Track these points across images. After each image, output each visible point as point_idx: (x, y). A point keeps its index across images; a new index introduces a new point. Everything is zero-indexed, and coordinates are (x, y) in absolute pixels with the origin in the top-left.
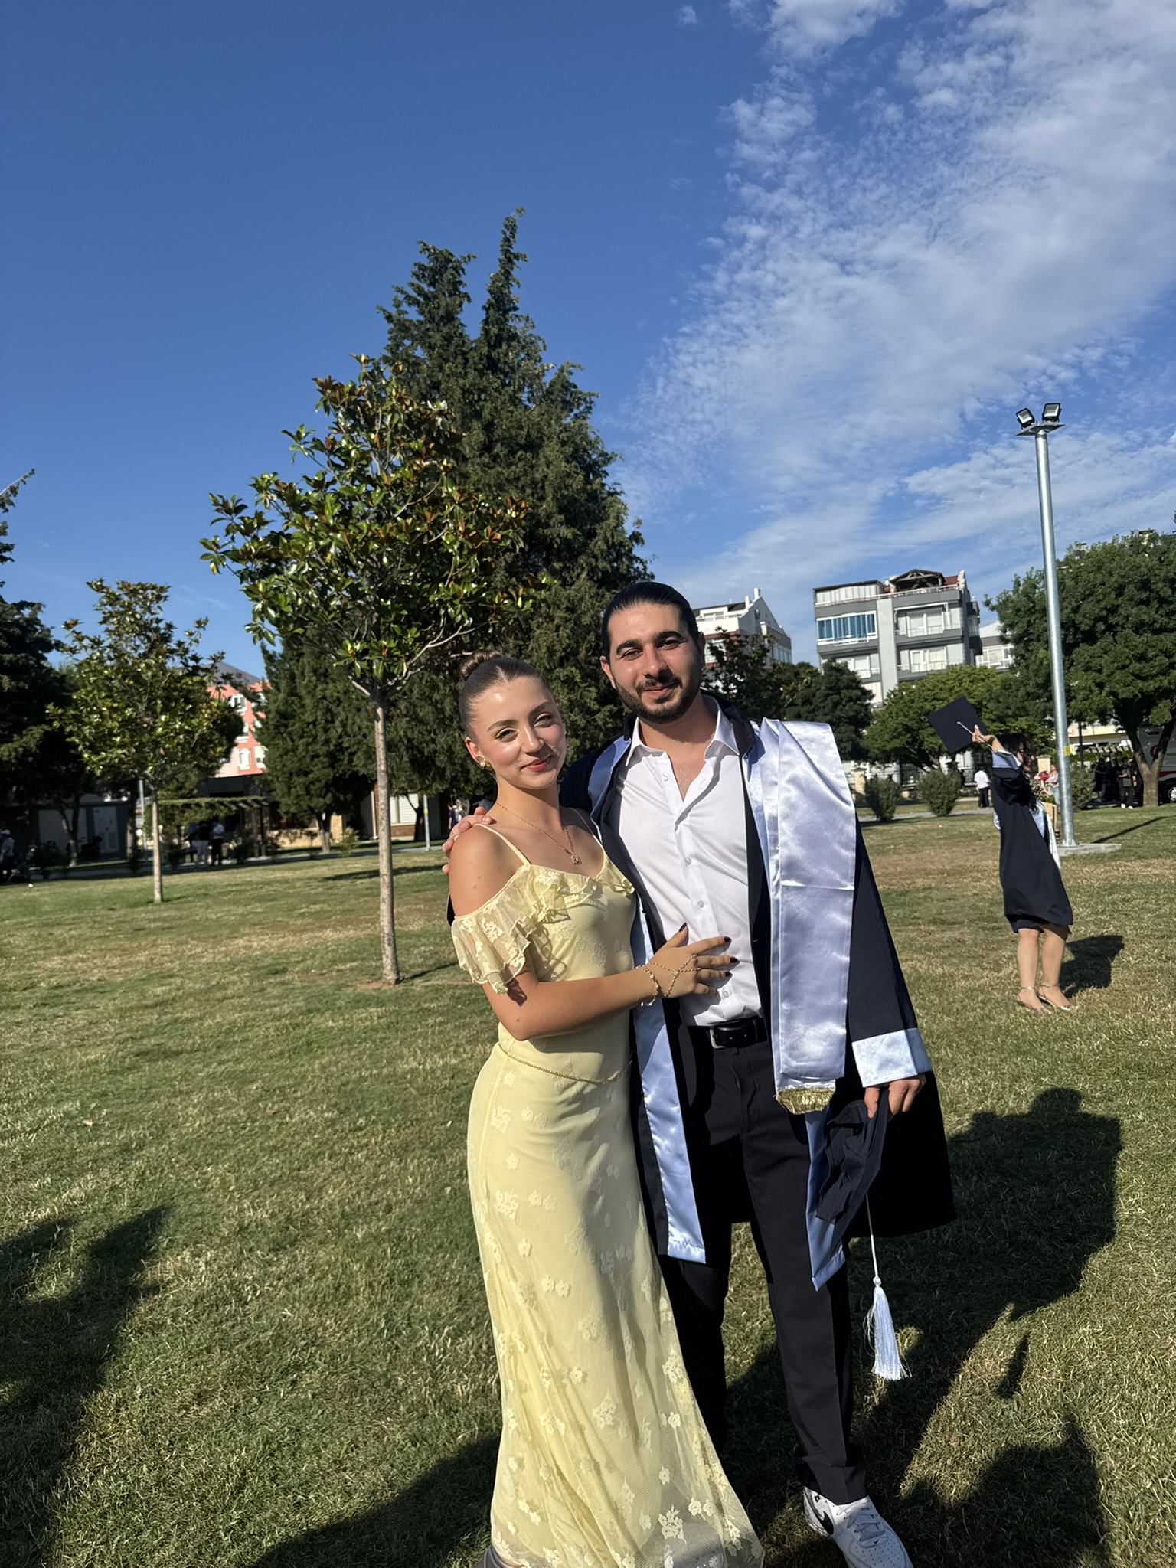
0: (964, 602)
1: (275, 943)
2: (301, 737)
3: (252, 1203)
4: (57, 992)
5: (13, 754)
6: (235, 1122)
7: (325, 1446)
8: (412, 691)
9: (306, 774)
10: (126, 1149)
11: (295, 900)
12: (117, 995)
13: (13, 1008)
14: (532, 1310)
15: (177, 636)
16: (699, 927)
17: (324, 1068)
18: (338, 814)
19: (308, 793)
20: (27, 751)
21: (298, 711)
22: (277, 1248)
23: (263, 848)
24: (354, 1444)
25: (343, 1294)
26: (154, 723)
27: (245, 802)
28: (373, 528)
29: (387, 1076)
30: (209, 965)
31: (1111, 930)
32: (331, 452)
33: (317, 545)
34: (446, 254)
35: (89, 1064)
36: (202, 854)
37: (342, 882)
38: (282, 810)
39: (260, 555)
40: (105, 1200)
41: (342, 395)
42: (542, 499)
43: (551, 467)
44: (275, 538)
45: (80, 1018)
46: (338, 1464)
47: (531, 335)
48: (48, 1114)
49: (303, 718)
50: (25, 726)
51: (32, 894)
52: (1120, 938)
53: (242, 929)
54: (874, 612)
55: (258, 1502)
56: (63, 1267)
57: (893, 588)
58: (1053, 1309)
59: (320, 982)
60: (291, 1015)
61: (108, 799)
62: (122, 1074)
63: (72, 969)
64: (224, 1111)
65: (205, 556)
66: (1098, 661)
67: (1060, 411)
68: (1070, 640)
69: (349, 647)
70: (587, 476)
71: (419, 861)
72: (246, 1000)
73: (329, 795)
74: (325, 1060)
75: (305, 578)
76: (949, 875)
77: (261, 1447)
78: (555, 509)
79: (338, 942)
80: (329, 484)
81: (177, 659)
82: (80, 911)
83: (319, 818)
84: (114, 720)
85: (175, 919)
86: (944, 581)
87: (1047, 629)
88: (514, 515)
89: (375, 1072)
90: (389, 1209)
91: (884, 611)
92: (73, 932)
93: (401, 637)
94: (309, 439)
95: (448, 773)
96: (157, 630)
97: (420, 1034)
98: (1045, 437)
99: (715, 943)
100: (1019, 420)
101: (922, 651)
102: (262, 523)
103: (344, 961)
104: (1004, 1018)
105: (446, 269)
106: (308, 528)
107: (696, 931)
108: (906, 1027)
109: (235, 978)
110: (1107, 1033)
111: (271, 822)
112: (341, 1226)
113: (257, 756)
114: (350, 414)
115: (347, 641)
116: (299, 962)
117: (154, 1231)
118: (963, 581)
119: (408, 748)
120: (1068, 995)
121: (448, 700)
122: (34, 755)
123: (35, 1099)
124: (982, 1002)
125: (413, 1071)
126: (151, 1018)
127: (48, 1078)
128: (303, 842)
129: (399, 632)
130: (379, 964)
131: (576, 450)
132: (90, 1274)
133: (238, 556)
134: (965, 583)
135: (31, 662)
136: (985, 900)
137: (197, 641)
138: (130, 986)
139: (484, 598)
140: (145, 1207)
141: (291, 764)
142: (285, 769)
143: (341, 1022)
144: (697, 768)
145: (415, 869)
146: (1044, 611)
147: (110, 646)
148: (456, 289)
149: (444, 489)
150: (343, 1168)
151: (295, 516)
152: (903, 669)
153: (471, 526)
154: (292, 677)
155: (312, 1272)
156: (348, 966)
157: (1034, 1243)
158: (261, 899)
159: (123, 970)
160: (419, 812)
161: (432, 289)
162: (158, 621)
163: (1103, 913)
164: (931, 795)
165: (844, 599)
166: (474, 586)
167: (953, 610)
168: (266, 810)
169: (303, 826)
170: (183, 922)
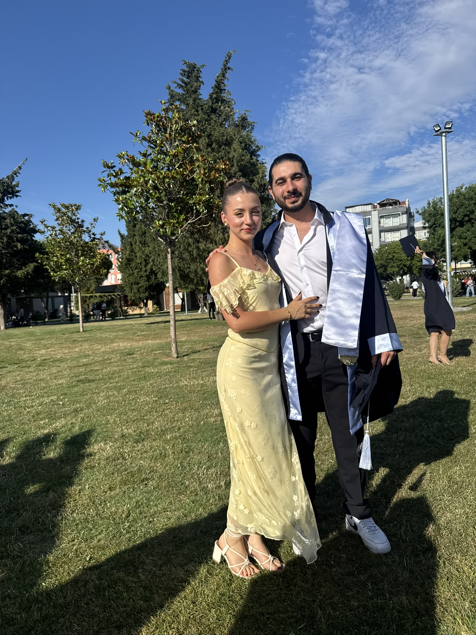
0: (408, 212)
1: (129, 345)
2: (136, 269)
3: (126, 427)
4: (45, 361)
5: (23, 274)
6: (117, 402)
7: (159, 504)
8: (180, 247)
9: (138, 284)
10: (76, 411)
11: (136, 331)
12: (68, 362)
13: (28, 367)
14: (243, 433)
15: (86, 225)
16: (307, 294)
17: (151, 384)
18: (151, 300)
19: (139, 291)
20: (28, 274)
21: (134, 258)
22: (137, 442)
23: (121, 314)
24: (171, 503)
25: (164, 456)
26: (78, 260)
27: (114, 295)
28: (166, 173)
29: (176, 387)
30: (104, 352)
31: (468, 337)
32: (149, 141)
33: (144, 180)
34: (193, 64)
35: (59, 384)
36: (97, 316)
37: (154, 325)
38: (129, 298)
39: (121, 185)
40: (69, 427)
41: (154, 118)
42: (232, 166)
43: (236, 152)
44: (127, 178)
45: (54, 370)
46: (165, 510)
47: (229, 98)
48: (45, 400)
49: (136, 261)
50: (27, 264)
51: (32, 330)
52: (471, 340)
53: (115, 340)
54: (370, 217)
55: (135, 520)
56: (55, 448)
57: (378, 206)
58: (444, 461)
59: (147, 357)
60: (137, 368)
61: (60, 294)
62: (72, 388)
63: (50, 354)
64: (114, 398)
65: (99, 185)
66: (465, 234)
67: (452, 125)
68: (453, 226)
69: (157, 223)
70: (251, 156)
71: (183, 318)
72: (119, 363)
73: (147, 293)
74: (152, 382)
75: (139, 194)
76: (400, 319)
77: (135, 504)
78: (238, 170)
79: (153, 344)
80: (149, 155)
81: (87, 234)
82: (51, 335)
83: (143, 302)
84: (62, 259)
85: (89, 337)
86: (400, 203)
87: (443, 222)
88: (224, 167)
89: (171, 385)
90: (179, 429)
91: (375, 216)
92: (49, 342)
93: (178, 219)
94: (141, 136)
95: (195, 281)
96: (78, 222)
97: (188, 374)
98: (445, 136)
99: (313, 299)
100: (434, 129)
101: (390, 233)
102: (122, 173)
103: (156, 351)
104: (423, 367)
105: (194, 71)
106: (140, 173)
107: (305, 295)
108: (389, 333)
109: (114, 356)
110: (466, 372)
111: (124, 304)
112: (161, 434)
113: (118, 278)
114: (157, 125)
115: (156, 221)
116: (138, 351)
117: (89, 437)
118: (408, 203)
119: (179, 271)
120: (450, 359)
121: (195, 250)
122: (31, 275)
123: (39, 396)
124: (414, 362)
125: (186, 385)
126: (82, 369)
127: (44, 389)
128: (137, 311)
129: (177, 216)
130: (170, 351)
131: (246, 145)
132: (66, 450)
133: (112, 185)
134: (409, 204)
135: (29, 238)
136: (415, 328)
137: (94, 227)
138: (73, 359)
139: (212, 202)
140: (84, 430)
141: (132, 280)
142: (130, 282)
143: (157, 370)
144: (307, 231)
145: (182, 320)
146: (443, 215)
147: (60, 230)
148: (198, 79)
149: (195, 156)
150: (161, 416)
151: (135, 169)
152: (382, 240)
153: (206, 171)
154: (131, 245)
155: (151, 449)
156: (158, 352)
157: (436, 440)
158: (122, 331)
159: (70, 354)
160: (183, 300)
161: (188, 80)
162: (78, 219)
163: (464, 331)
164: (392, 291)
165: (358, 211)
166: (207, 196)
167: (403, 216)
168: (122, 299)
169: (137, 305)
170: (92, 338)
